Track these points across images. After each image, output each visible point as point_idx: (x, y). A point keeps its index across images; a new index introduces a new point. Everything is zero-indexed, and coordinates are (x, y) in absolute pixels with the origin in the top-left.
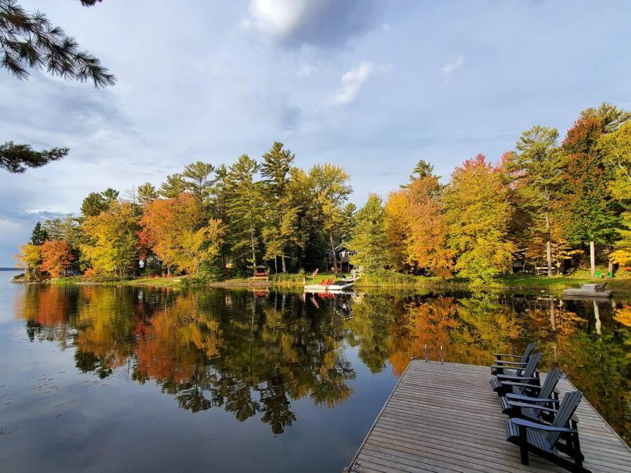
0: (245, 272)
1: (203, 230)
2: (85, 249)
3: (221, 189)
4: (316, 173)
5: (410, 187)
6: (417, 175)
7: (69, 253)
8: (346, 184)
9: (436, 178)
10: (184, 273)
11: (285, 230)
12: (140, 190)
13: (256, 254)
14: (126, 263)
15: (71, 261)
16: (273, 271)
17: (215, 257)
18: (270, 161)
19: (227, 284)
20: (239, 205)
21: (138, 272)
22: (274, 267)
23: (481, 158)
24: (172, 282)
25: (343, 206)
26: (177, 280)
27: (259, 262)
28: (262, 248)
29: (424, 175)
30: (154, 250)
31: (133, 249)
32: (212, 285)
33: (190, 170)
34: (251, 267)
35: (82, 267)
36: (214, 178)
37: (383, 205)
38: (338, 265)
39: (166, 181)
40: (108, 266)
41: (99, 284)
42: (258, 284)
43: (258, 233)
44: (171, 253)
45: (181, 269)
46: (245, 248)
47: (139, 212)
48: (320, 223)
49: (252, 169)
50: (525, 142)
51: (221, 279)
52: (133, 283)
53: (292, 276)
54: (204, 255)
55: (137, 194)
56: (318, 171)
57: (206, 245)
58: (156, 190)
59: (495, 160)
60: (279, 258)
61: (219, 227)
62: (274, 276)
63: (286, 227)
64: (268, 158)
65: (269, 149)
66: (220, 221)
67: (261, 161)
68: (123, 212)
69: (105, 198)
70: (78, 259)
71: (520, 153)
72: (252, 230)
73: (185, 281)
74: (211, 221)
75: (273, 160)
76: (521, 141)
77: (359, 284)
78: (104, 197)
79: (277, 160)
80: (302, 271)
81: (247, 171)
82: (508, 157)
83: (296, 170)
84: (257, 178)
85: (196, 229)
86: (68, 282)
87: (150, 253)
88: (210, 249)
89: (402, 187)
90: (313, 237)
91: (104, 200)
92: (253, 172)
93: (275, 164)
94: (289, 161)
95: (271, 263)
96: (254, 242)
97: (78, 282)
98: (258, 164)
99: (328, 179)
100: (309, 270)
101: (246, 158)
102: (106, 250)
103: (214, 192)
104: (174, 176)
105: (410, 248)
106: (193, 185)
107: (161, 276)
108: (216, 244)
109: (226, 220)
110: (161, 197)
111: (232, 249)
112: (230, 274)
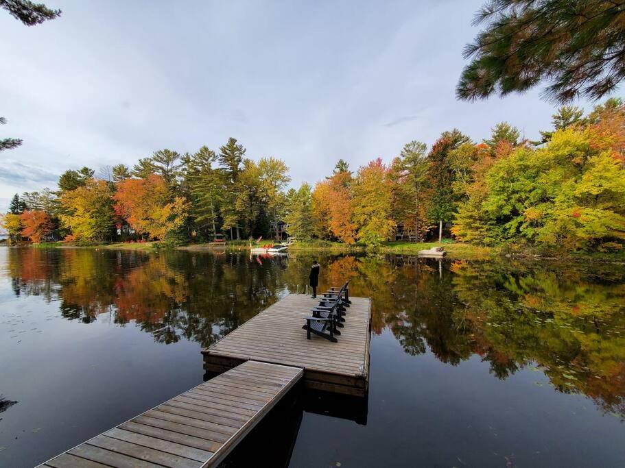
0: (206, 237)
1: (170, 206)
2: (63, 218)
3: (186, 173)
4: (263, 164)
5: (332, 178)
6: (338, 170)
7: (49, 221)
8: (286, 174)
9: (350, 173)
10: (155, 239)
12: (115, 170)
13: (215, 225)
14: (104, 231)
15: (51, 229)
16: (229, 239)
17: (181, 227)
18: (226, 153)
19: (192, 248)
20: (201, 187)
21: (112, 237)
22: (231, 235)
23: (379, 160)
24: (146, 247)
25: (286, 191)
26: (149, 245)
27: (219, 231)
28: (220, 220)
29: (342, 170)
30: (128, 220)
31: (110, 218)
32: (179, 248)
33: (158, 156)
34: (212, 235)
35: (62, 234)
36: (180, 164)
37: (312, 191)
38: (280, 234)
39: (138, 163)
40: (87, 233)
41: (79, 247)
42: (216, 248)
43: (217, 209)
44: (143, 223)
45: (152, 236)
46: (206, 220)
47: (113, 188)
48: (266, 203)
49: (211, 158)
50: (407, 151)
51: (186, 244)
52: (111, 247)
53: (244, 241)
54: (171, 226)
55: (112, 173)
56: (265, 163)
57: (172, 218)
58: (129, 171)
59: (388, 163)
60: (234, 229)
61: (183, 203)
62: (230, 242)
63: (238, 206)
64: (224, 150)
65: (225, 143)
66: (184, 199)
67: (218, 152)
68: (99, 188)
69: (82, 175)
70: (57, 227)
71: (403, 159)
72: (212, 207)
73: (155, 246)
74: (177, 199)
75: (228, 152)
76: (404, 150)
77: (293, 248)
78: (80, 174)
79: (232, 151)
80: (251, 238)
81: (207, 160)
82: (397, 160)
83: (247, 162)
84: (215, 166)
85: (165, 204)
86: (49, 247)
87: (124, 223)
88: (176, 221)
89: (327, 178)
90: (262, 212)
91: (80, 177)
92: (212, 160)
93: (230, 156)
94: (241, 154)
95: (228, 232)
96: (214, 215)
97: (59, 245)
98: (216, 154)
99: (274, 168)
100: (256, 237)
101: (206, 149)
102: (84, 219)
103: (180, 175)
104: (145, 159)
105: (330, 222)
106: (162, 168)
107: (136, 242)
108: (181, 217)
109: (189, 198)
110: (134, 177)
111: (195, 221)
112: (196, 241)
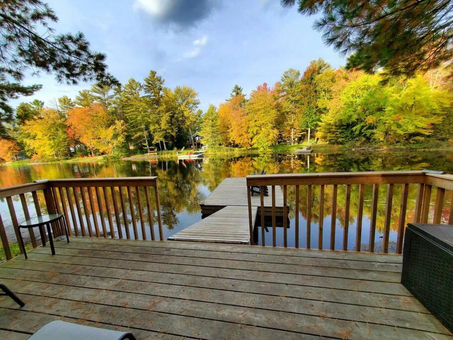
0: (141, 150)
1: (112, 127)
2: (27, 141)
3: (118, 100)
4: (178, 91)
5: (230, 100)
6: (234, 94)
7: (15, 145)
8: (196, 98)
9: (244, 96)
10: (103, 154)
11: (163, 127)
12: (60, 101)
13: (148, 141)
14: (62, 149)
15: (19, 150)
16: (159, 150)
17: (123, 143)
18: (149, 84)
19: (133, 158)
20: (133, 111)
21: (72, 155)
22: (159, 147)
23: (265, 85)
25: (195, 111)
26: (100, 158)
27: (150, 144)
28: (151, 137)
29: (238, 94)
30: (80, 140)
31: (65, 140)
32: (123, 159)
33: (95, 88)
34: (146, 148)
35: (28, 154)
36: (113, 94)
37: (217, 111)
38: (195, 145)
39: (78, 95)
40: (49, 152)
41: (46, 163)
42: (151, 157)
43: (147, 128)
44: (94, 142)
45: (101, 151)
46: (140, 137)
47: (62, 116)
48: (183, 122)
49: (138, 88)
50: (285, 77)
51: (128, 156)
52: (70, 161)
53: (170, 151)
54: (115, 142)
55: (58, 104)
56: (179, 90)
57: (115, 136)
58: (72, 101)
59: (271, 86)
60: (162, 142)
61: (122, 125)
62: (160, 152)
63: (164, 125)
64: (147, 81)
66: (122, 121)
67: (143, 83)
68: (51, 116)
69: (34, 106)
70: (23, 149)
71: (282, 83)
72: (143, 126)
73: (105, 158)
74: (116, 121)
75: (151, 82)
76: (283, 76)
77: (207, 153)
78: (33, 106)
79: (154, 83)
80: (176, 149)
81: (135, 90)
82: (278, 84)
83: (166, 89)
84: (142, 94)
85: (109, 126)
86: (21, 164)
87: (77, 142)
88: (119, 138)
89: (227, 100)
90: (180, 129)
91: (33, 108)
92: (139, 90)
93: (152, 85)
94: (161, 83)
95: (157, 145)
96: (145, 133)
97: (27, 163)
98: (142, 85)
99: (186, 95)
100: (179, 148)
101: (134, 81)
102: (44, 141)
103: (114, 103)
104: (84, 91)
105: (231, 134)
106: (99, 98)
107: (88, 156)
108: (122, 136)
109: (126, 121)
110: (77, 105)
111: (133, 138)
112: (134, 153)
